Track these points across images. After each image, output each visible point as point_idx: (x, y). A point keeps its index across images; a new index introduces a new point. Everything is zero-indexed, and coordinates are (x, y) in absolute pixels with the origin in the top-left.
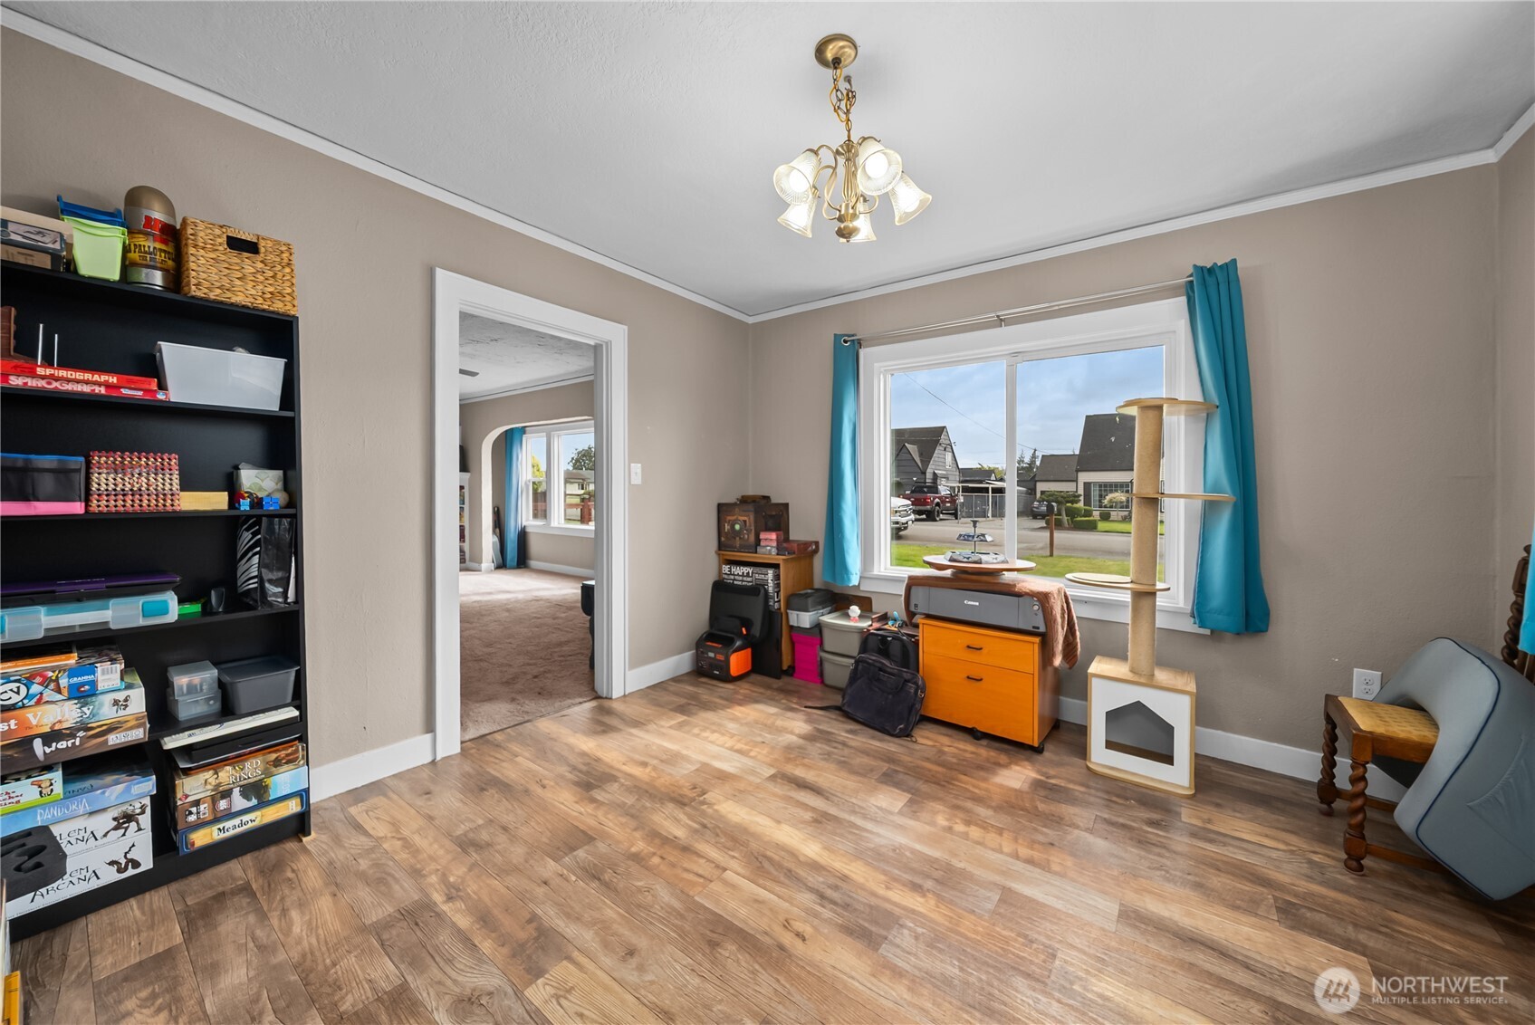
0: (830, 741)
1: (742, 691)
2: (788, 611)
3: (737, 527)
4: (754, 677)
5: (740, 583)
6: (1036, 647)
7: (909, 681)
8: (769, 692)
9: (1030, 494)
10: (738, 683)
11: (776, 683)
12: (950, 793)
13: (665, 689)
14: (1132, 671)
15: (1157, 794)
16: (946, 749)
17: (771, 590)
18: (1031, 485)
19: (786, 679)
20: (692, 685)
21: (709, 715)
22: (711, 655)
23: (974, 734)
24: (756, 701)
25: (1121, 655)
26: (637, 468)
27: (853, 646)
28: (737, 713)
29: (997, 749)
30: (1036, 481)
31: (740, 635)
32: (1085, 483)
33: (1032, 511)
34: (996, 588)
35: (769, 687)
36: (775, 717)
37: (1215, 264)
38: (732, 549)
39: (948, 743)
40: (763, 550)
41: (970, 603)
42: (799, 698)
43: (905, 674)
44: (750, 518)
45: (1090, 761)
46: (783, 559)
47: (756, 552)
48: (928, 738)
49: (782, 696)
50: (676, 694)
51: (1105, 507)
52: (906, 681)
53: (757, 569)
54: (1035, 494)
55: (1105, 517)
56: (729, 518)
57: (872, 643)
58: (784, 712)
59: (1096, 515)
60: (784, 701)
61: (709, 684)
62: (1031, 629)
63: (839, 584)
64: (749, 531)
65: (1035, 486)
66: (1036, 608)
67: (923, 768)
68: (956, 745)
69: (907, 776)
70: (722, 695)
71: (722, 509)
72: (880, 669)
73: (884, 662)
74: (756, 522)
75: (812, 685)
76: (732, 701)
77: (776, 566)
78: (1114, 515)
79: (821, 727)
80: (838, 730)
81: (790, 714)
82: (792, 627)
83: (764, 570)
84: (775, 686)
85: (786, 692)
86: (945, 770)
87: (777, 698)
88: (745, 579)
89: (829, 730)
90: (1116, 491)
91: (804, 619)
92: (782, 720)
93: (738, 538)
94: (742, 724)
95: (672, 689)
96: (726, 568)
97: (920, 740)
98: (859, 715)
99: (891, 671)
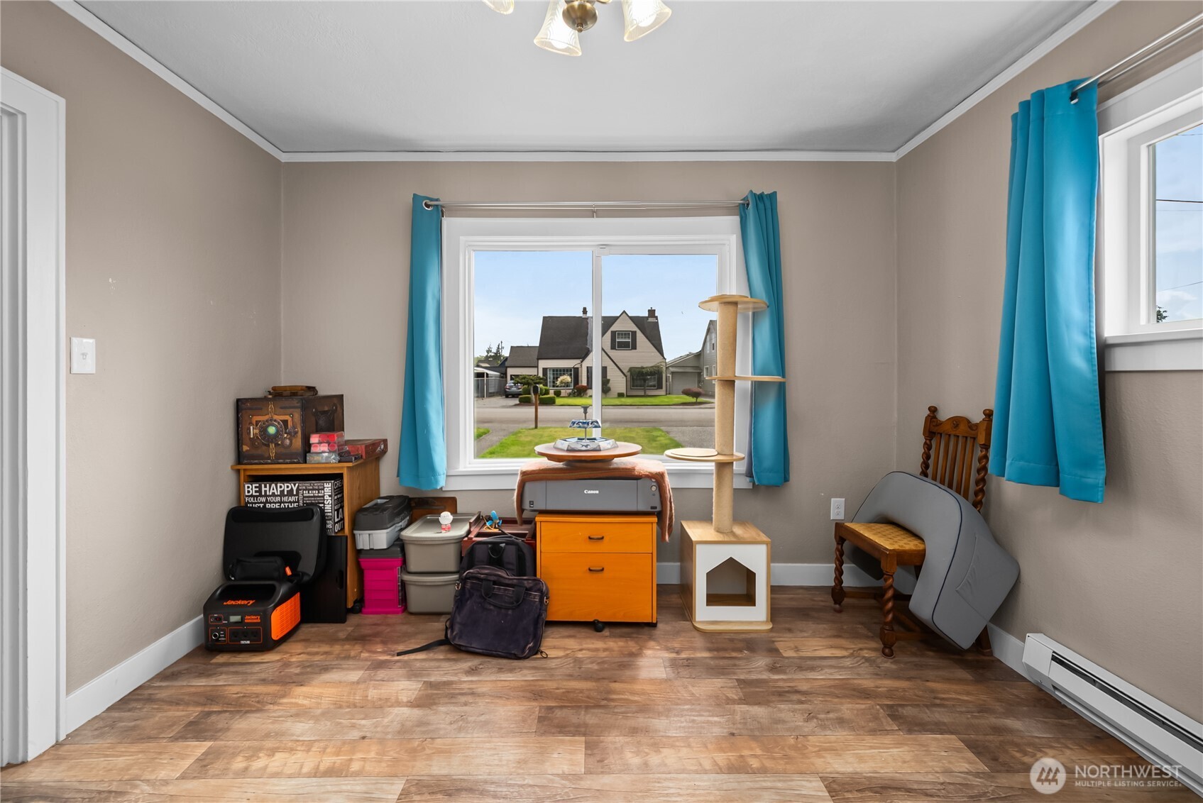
0: (453, 696)
1: (294, 659)
2: (355, 532)
3: (272, 430)
4: (308, 629)
5: (277, 506)
6: (655, 526)
7: (530, 589)
8: (337, 649)
9: (502, 377)
10: (283, 647)
11: (342, 630)
12: (617, 713)
13: (150, 700)
14: (718, 531)
15: (753, 636)
16: (580, 655)
17: (328, 508)
18: (503, 370)
19: (353, 619)
20: (201, 674)
21: (253, 722)
22: (234, 619)
23: (596, 626)
24: (326, 669)
25: (706, 518)
26: (85, 347)
27: (449, 560)
28: (300, 701)
29: (621, 636)
30: (507, 367)
31: (284, 578)
32: (543, 369)
33: (506, 392)
34: (617, 474)
35: (333, 640)
36: (362, 686)
37: (763, 193)
38: (262, 459)
39: (577, 647)
40: (317, 458)
41: (589, 492)
42: (384, 643)
43: (525, 582)
44: (294, 418)
45: (695, 621)
46: (348, 467)
47: (305, 462)
48: (554, 648)
49: (358, 648)
50: (176, 702)
51: (557, 387)
52: (527, 589)
53: (307, 484)
54: (506, 377)
55: (558, 394)
56: (256, 418)
57: (481, 554)
58: (372, 673)
59: (551, 394)
60: (365, 655)
61: (233, 664)
62: (650, 510)
63: (424, 488)
64: (292, 435)
65: (506, 370)
66: (654, 488)
67: (574, 691)
68: (585, 646)
69: (565, 711)
70: (263, 676)
71: (242, 407)
72: (495, 583)
73: (500, 573)
74: (304, 421)
75: (394, 618)
76: (287, 681)
77: (339, 477)
78: (563, 392)
79: (432, 679)
80: (456, 674)
81: (382, 674)
82: (359, 552)
83: (317, 484)
84: (342, 635)
85: (362, 639)
86: (594, 684)
87: (353, 653)
88: (285, 499)
89: (445, 679)
90: (564, 374)
91: (378, 539)
92: (375, 688)
93: (272, 446)
94: (317, 719)
95: (163, 694)
96: (251, 489)
97: (551, 653)
98: (475, 645)
99: (510, 582)
